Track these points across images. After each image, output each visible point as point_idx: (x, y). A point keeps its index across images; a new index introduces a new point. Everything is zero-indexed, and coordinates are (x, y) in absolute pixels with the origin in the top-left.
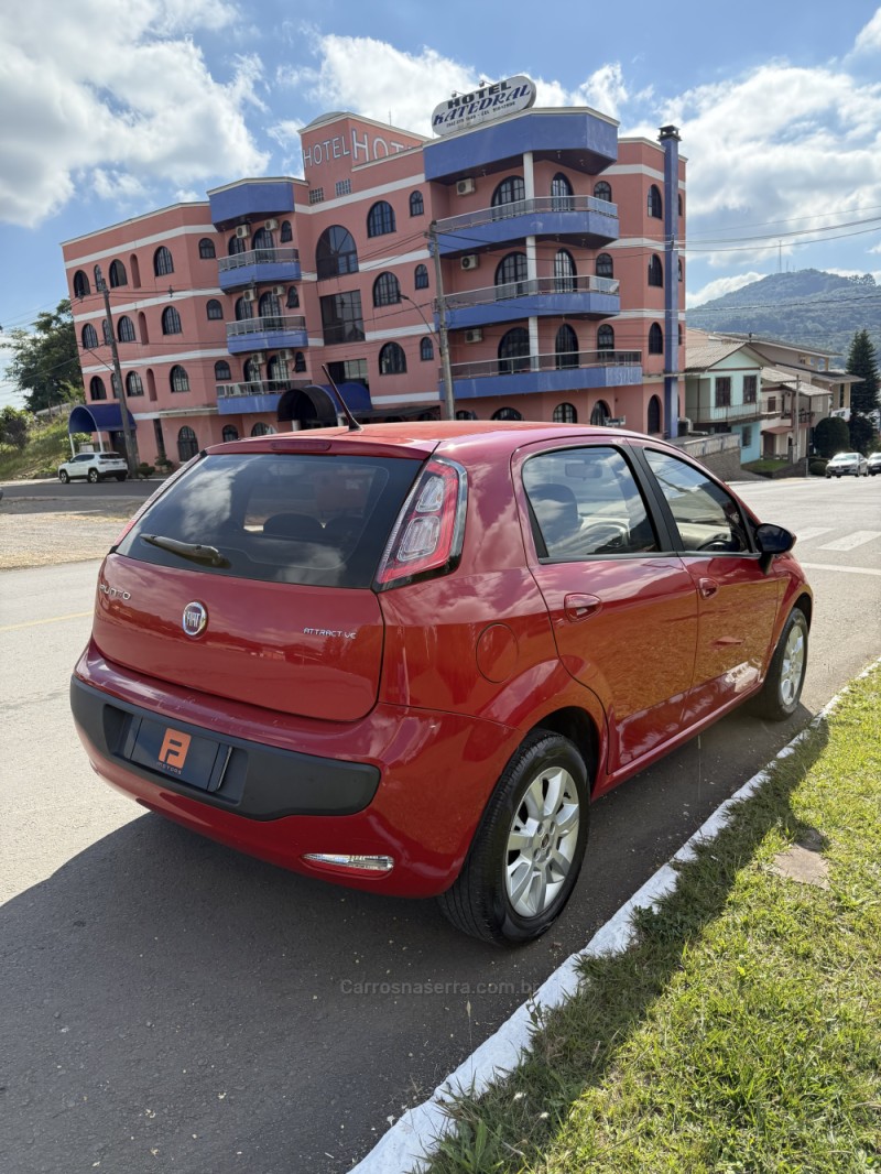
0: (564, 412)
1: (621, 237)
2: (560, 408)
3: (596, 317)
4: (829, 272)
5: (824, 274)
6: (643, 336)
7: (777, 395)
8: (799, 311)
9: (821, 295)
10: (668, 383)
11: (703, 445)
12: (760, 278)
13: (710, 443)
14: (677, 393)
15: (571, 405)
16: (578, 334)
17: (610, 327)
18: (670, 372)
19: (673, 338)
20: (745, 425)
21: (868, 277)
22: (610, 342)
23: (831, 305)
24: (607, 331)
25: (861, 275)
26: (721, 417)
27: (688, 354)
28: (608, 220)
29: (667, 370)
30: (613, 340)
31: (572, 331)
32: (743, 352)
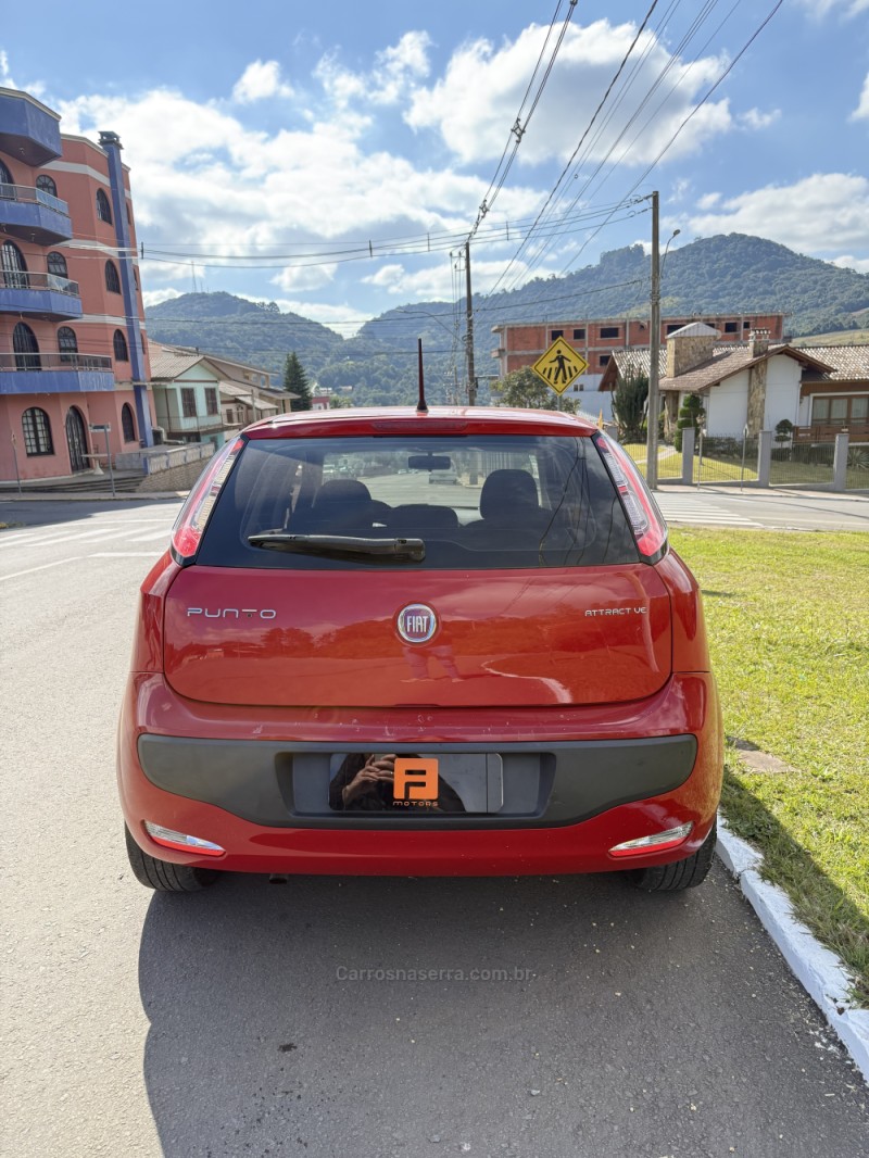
0: (33, 417)
1: (76, 237)
2: (29, 414)
3: (56, 318)
4: (240, 296)
5: (235, 298)
6: (107, 341)
7: (232, 407)
8: (218, 329)
9: (236, 317)
10: (138, 391)
11: (184, 453)
12: (178, 295)
13: (190, 452)
14: (147, 402)
15: (41, 410)
16: (37, 333)
17: (71, 330)
18: (138, 380)
19: (137, 345)
20: (212, 435)
21: (273, 305)
22: (73, 345)
23: (246, 327)
24: (67, 334)
25: (267, 302)
26: (192, 426)
27: (153, 363)
28: (60, 218)
29: (136, 378)
30: (75, 343)
31: (29, 330)
32: (203, 366)
